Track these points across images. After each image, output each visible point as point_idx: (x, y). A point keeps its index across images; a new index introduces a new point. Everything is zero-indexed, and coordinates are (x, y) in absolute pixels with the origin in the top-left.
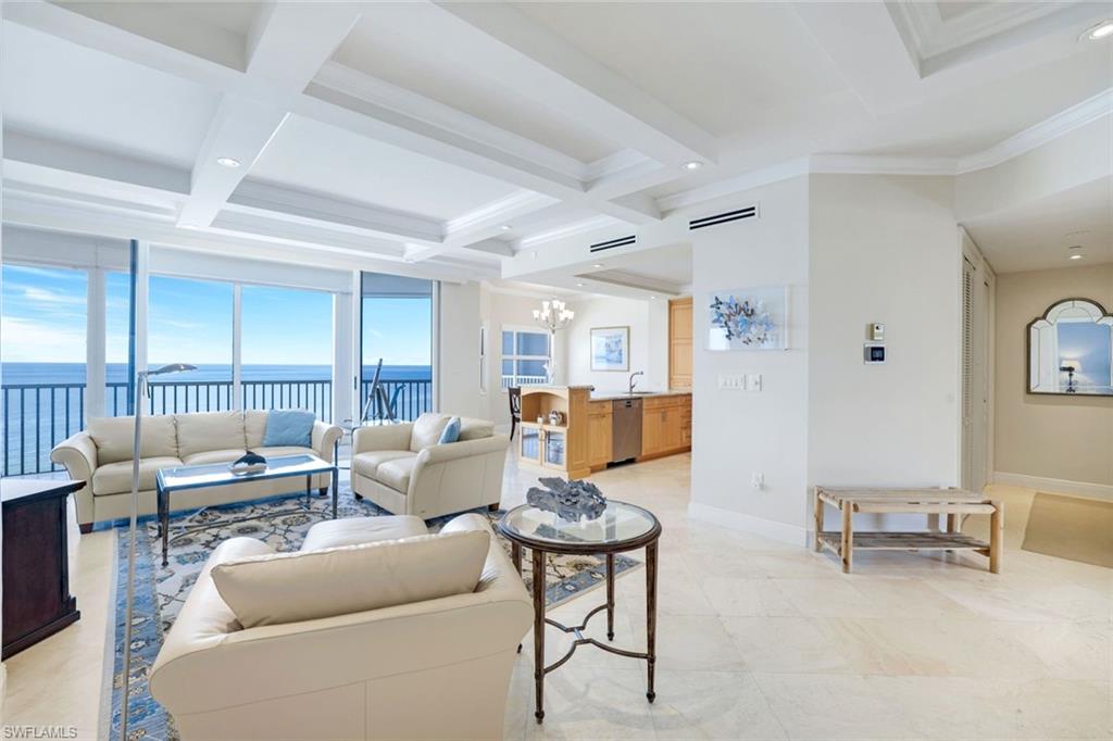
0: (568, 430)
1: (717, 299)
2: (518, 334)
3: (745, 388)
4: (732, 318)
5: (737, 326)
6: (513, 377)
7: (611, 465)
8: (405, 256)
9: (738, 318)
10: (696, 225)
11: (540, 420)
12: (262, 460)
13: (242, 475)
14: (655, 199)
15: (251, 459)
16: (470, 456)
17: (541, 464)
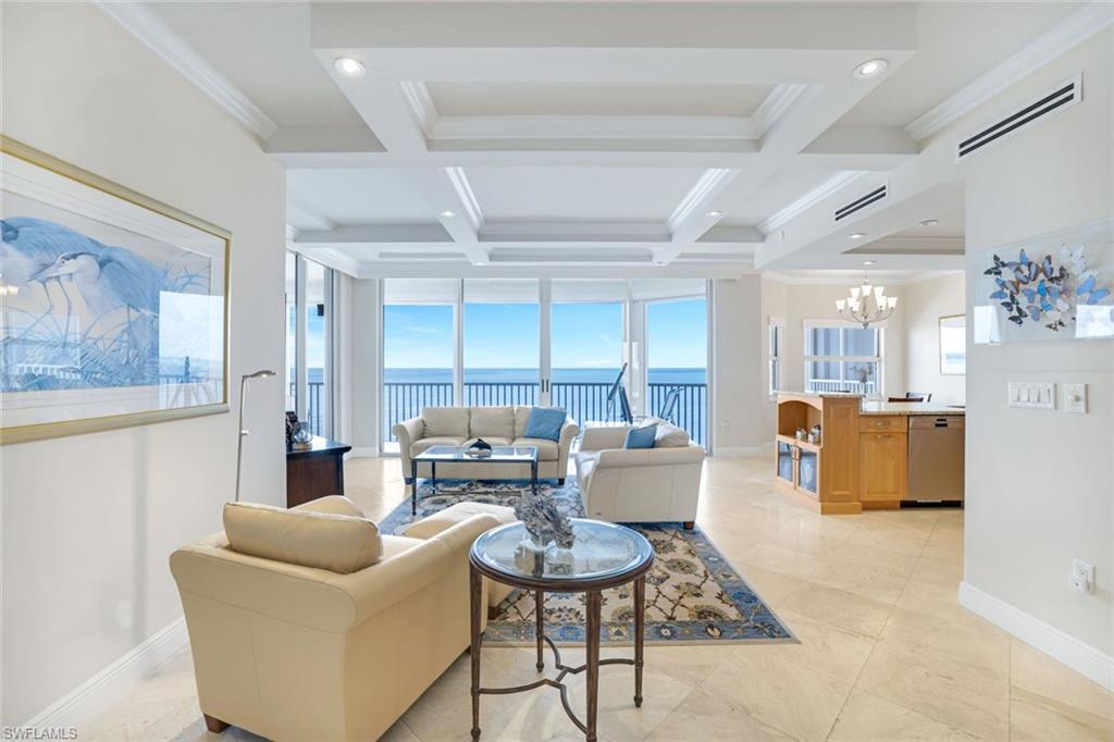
0: (822, 450)
1: (996, 258)
2: (846, 331)
3: (1056, 407)
4: (1021, 286)
5: (1031, 300)
6: (841, 381)
7: (907, 505)
8: (655, 260)
9: (1034, 286)
10: (967, 147)
11: (799, 434)
12: (488, 447)
13: (475, 457)
14: (902, 127)
15: (481, 445)
16: (648, 465)
17: (795, 488)
